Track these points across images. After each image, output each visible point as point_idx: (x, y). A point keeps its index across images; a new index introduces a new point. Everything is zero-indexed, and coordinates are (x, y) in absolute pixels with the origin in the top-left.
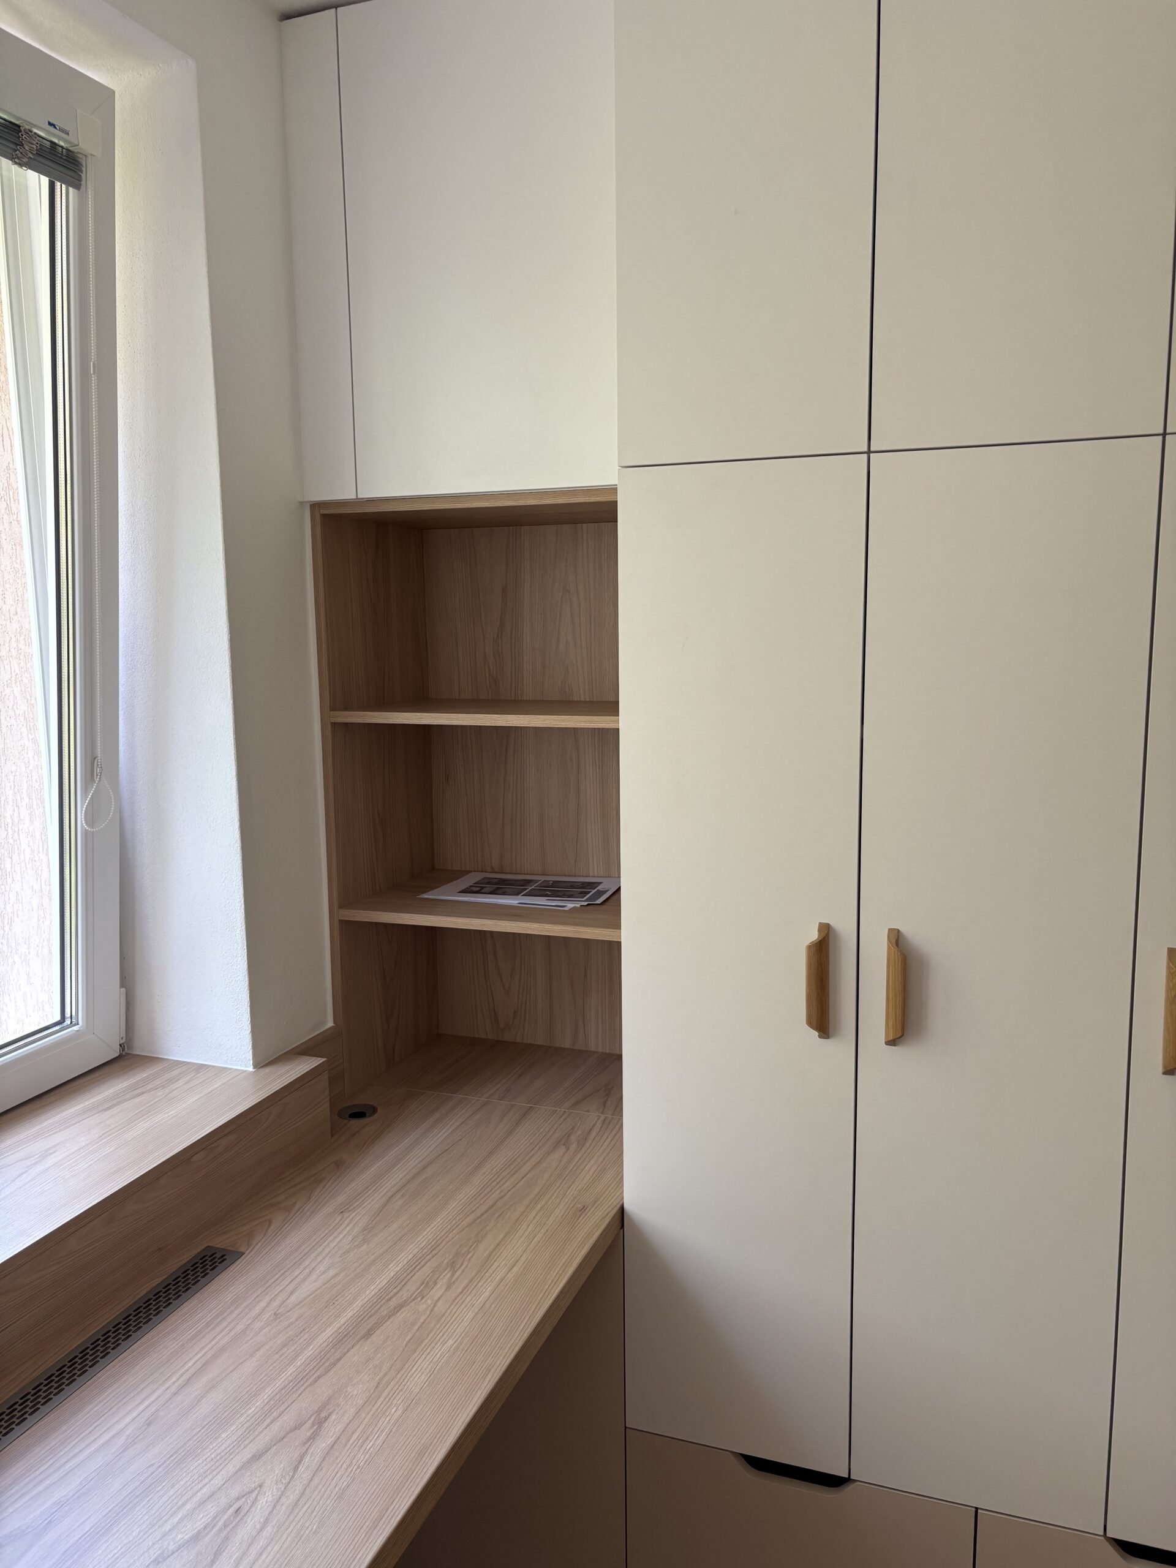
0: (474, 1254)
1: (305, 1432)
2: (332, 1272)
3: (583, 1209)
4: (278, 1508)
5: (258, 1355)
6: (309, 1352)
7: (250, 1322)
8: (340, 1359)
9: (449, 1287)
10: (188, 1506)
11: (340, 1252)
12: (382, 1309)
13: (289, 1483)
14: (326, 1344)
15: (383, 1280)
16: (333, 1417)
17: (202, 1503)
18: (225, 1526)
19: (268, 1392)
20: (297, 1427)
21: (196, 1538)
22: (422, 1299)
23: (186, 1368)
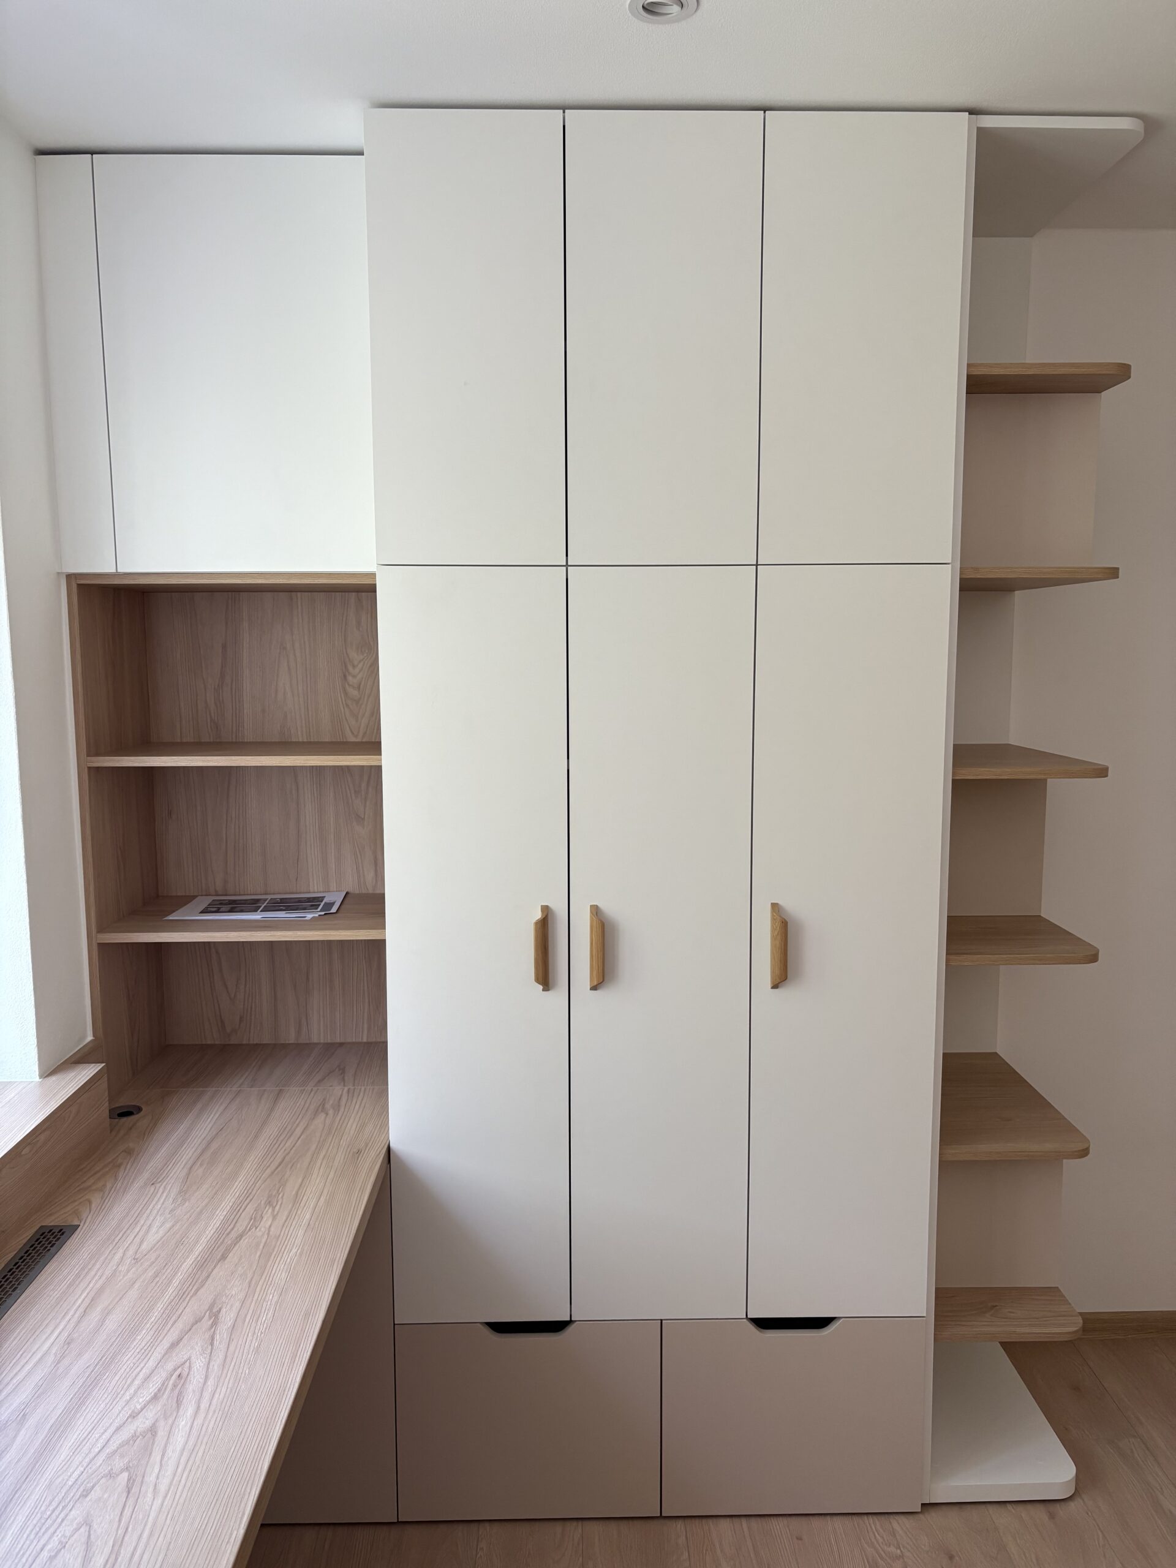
0: (283, 1195)
1: (206, 1322)
2: (168, 1225)
3: (359, 1152)
4: (211, 1367)
5: (137, 1286)
6: (179, 1277)
7: (115, 1267)
8: (208, 1276)
9: (274, 1218)
10: (137, 1382)
11: (167, 1211)
12: (226, 1241)
13: (211, 1353)
14: (191, 1269)
15: (216, 1222)
16: (224, 1310)
17: (147, 1378)
18: (175, 1386)
19: (160, 1306)
20: (198, 1321)
21: (155, 1397)
22: (256, 1228)
23: (78, 1304)
